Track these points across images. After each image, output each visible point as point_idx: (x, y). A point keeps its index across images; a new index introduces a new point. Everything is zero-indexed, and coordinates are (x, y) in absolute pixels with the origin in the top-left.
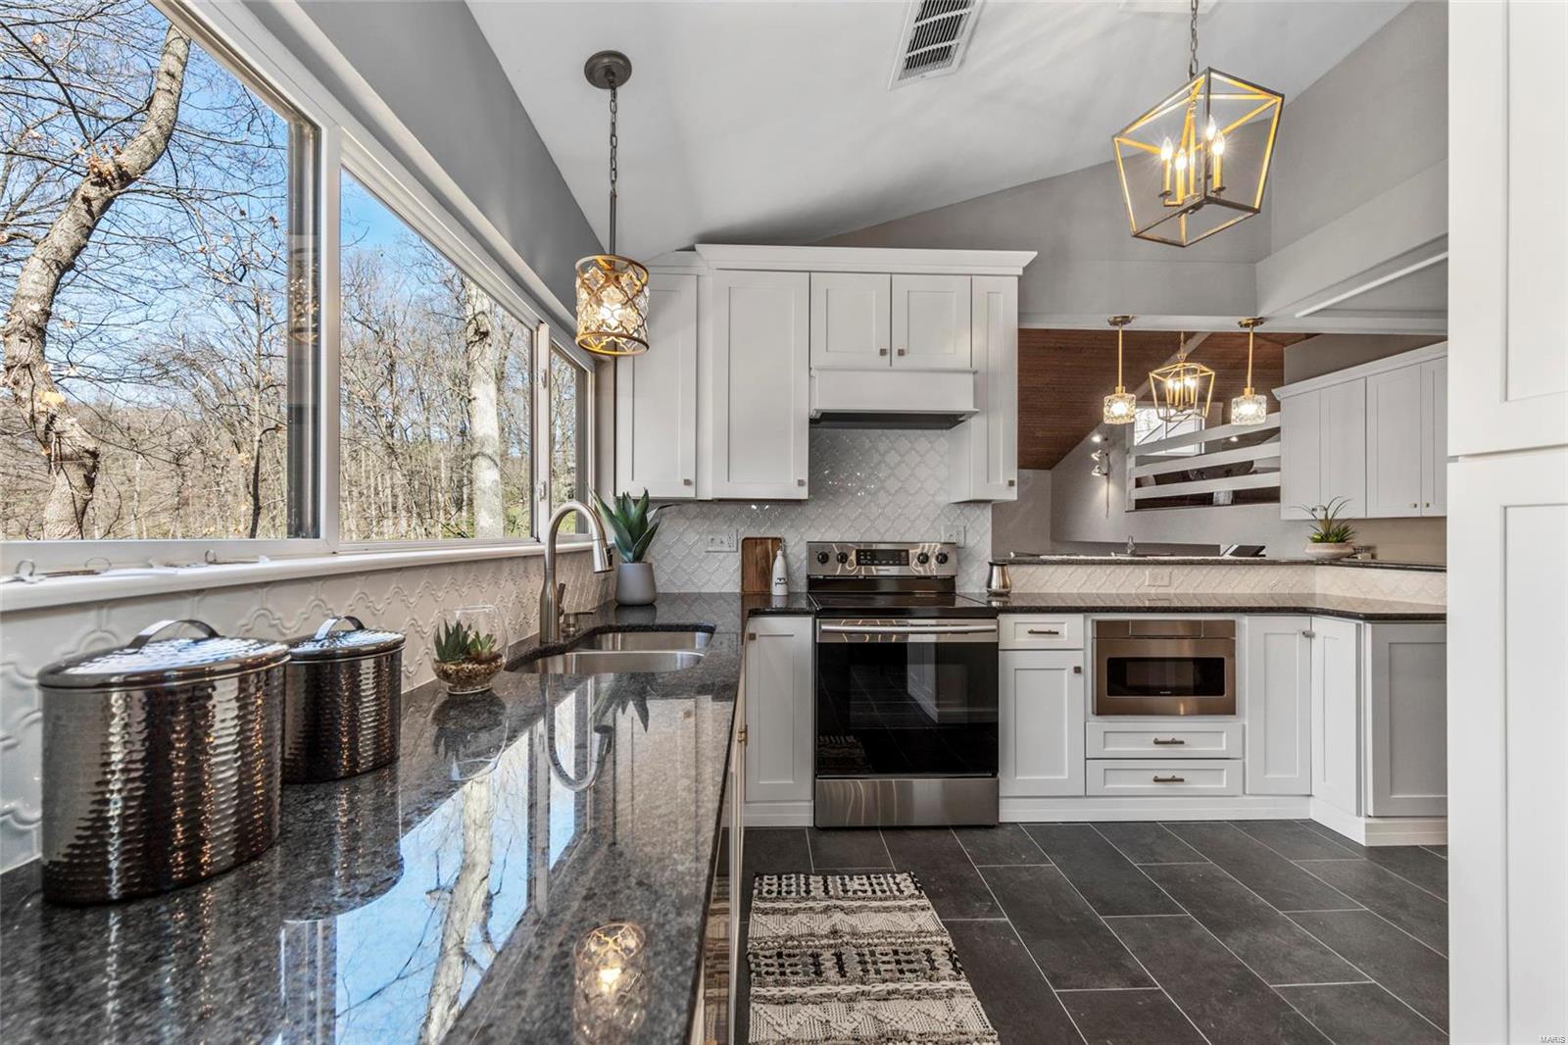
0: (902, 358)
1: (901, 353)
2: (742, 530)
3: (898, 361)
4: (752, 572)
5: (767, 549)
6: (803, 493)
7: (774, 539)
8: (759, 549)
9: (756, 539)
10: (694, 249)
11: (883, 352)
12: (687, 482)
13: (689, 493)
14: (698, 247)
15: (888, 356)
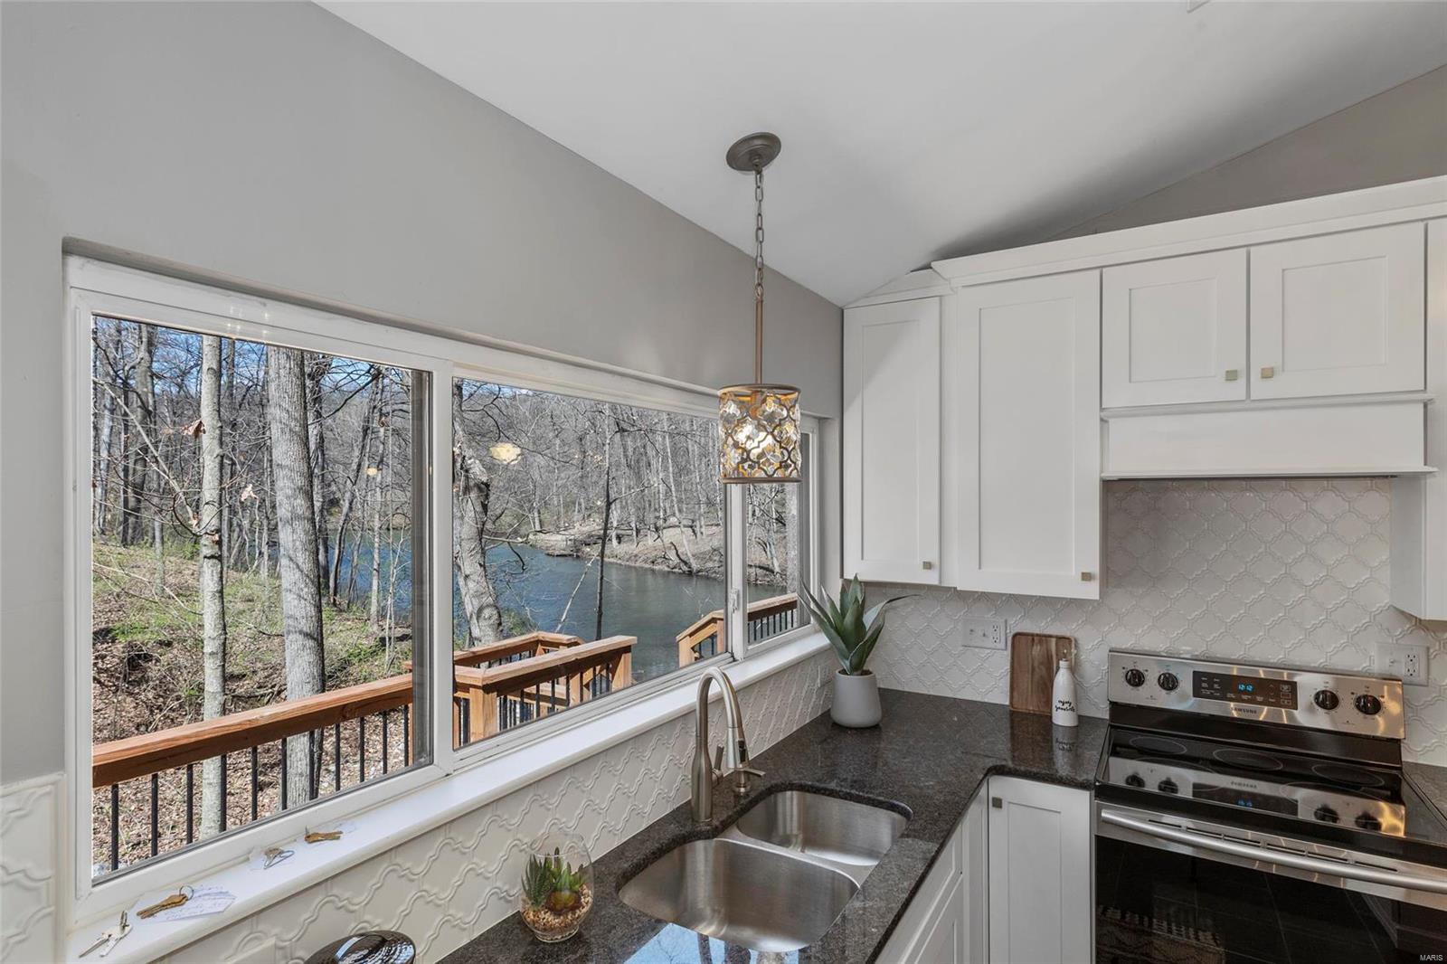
0: (1269, 382)
1: (1268, 374)
2: (1011, 622)
3: (1261, 389)
4: (1026, 682)
5: (1048, 651)
6: (1092, 591)
7: (1059, 638)
8: (1037, 650)
9: (1032, 635)
10: (928, 267)
11: (1231, 376)
12: (928, 566)
13: (931, 578)
14: (933, 264)
15: (1242, 381)
